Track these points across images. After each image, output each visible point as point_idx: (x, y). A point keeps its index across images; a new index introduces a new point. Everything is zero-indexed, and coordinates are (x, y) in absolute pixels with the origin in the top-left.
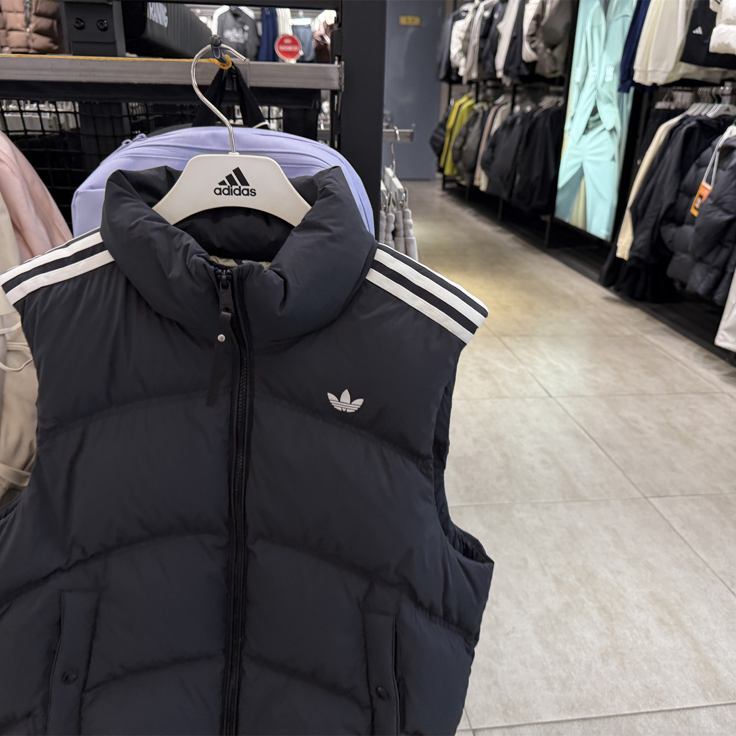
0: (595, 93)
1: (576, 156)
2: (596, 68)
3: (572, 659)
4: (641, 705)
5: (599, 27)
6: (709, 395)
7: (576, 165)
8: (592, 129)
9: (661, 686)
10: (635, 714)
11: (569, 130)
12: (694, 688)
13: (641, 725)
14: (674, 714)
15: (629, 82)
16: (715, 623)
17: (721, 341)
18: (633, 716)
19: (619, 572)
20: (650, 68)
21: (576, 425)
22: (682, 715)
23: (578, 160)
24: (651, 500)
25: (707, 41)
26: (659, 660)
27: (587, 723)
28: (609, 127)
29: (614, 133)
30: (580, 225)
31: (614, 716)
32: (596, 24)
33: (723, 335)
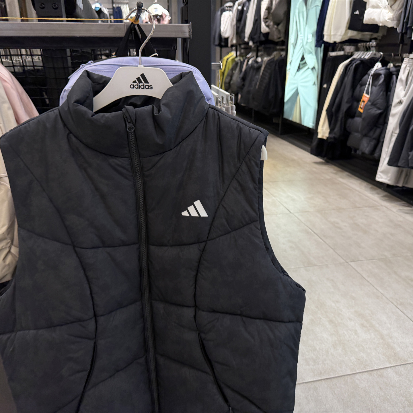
0: (302, 48)
1: (294, 84)
2: (302, 35)
3: (318, 348)
4: (356, 369)
5: (303, 12)
6: (375, 207)
7: (294, 89)
8: (302, 68)
9: (366, 358)
10: (354, 374)
11: (289, 70)
12: (383, 358)
13: (358, 379)
14: (375, 372)
15: (321, 41)
16: (391, 324)
17: (379, 178)
18: (353, 375)
19: (337, 302)
20: (332, 34)
21: (306, 227)
22: (379, 372)
23: (295, 86)
24: (350, 263)
25: (362, 18)
26: (364, 345)
27: (329, 380)
28: (311, 67)
29: (314, 70)
30: (298, 121)
31: (343, 376)
32: (301, 11)
33: (380, 175)
